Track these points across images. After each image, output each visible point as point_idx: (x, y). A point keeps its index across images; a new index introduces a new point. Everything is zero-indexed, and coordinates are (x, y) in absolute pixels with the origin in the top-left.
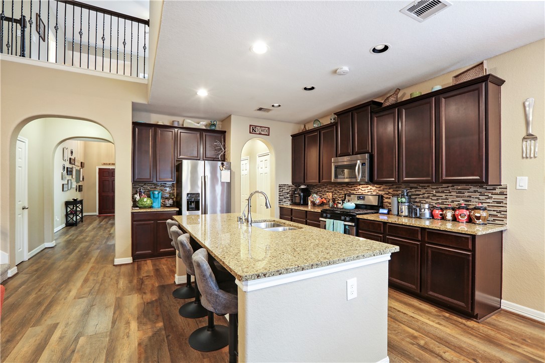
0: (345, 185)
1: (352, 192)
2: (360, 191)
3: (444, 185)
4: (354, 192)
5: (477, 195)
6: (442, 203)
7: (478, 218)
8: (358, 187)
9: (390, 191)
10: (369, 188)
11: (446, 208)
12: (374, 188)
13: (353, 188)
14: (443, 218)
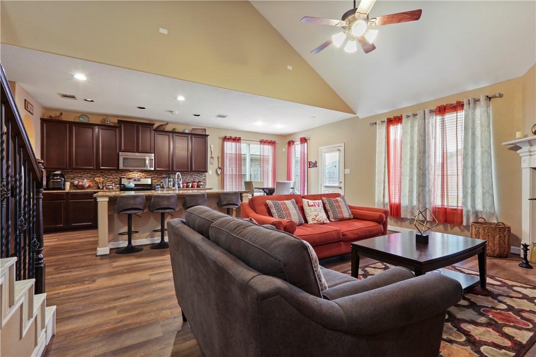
0: (114, 172)
1: (122, 177)
2: (130, 176)
3: (185, 173)
4: (125, 177)
5: (197, 177)
6: (184, 181)
7: (201, 185)
8: (129, 173)
9: (156, 176)
10: (139, 174)
11: (189, 183)
12: (143, 174)
13: (123, 174)
14: (187, 187)
